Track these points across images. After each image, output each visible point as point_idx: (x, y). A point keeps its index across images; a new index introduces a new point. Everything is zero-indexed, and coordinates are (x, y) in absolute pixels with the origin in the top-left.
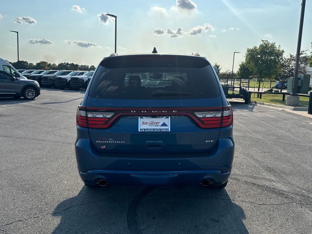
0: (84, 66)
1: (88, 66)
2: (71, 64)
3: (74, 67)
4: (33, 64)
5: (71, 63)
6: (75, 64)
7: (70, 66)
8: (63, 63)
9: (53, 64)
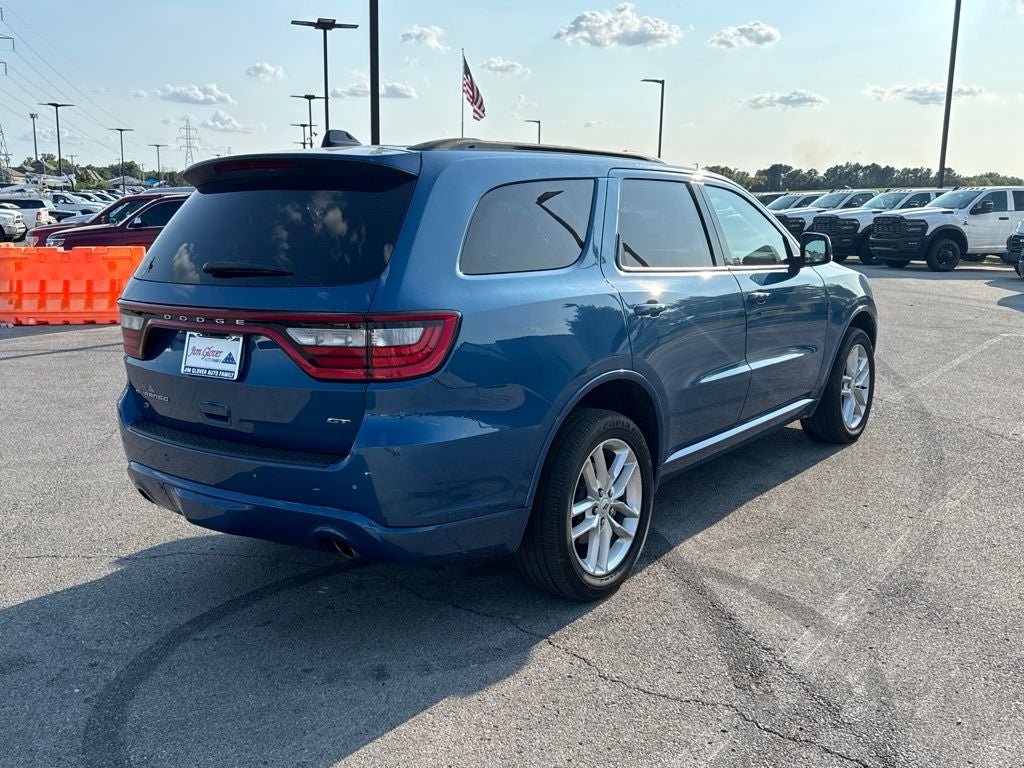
0: (916, 170)
1: (929, 170)
2: (867, 167)
3: (880, 177)
4: (748, 175)
5: (870, 164)
6: (883, 166)
7: (865, 175)
8: (841, 167)
9: (809, 172)
